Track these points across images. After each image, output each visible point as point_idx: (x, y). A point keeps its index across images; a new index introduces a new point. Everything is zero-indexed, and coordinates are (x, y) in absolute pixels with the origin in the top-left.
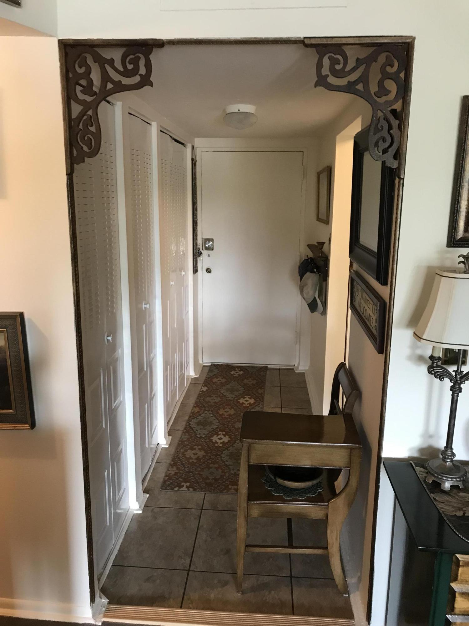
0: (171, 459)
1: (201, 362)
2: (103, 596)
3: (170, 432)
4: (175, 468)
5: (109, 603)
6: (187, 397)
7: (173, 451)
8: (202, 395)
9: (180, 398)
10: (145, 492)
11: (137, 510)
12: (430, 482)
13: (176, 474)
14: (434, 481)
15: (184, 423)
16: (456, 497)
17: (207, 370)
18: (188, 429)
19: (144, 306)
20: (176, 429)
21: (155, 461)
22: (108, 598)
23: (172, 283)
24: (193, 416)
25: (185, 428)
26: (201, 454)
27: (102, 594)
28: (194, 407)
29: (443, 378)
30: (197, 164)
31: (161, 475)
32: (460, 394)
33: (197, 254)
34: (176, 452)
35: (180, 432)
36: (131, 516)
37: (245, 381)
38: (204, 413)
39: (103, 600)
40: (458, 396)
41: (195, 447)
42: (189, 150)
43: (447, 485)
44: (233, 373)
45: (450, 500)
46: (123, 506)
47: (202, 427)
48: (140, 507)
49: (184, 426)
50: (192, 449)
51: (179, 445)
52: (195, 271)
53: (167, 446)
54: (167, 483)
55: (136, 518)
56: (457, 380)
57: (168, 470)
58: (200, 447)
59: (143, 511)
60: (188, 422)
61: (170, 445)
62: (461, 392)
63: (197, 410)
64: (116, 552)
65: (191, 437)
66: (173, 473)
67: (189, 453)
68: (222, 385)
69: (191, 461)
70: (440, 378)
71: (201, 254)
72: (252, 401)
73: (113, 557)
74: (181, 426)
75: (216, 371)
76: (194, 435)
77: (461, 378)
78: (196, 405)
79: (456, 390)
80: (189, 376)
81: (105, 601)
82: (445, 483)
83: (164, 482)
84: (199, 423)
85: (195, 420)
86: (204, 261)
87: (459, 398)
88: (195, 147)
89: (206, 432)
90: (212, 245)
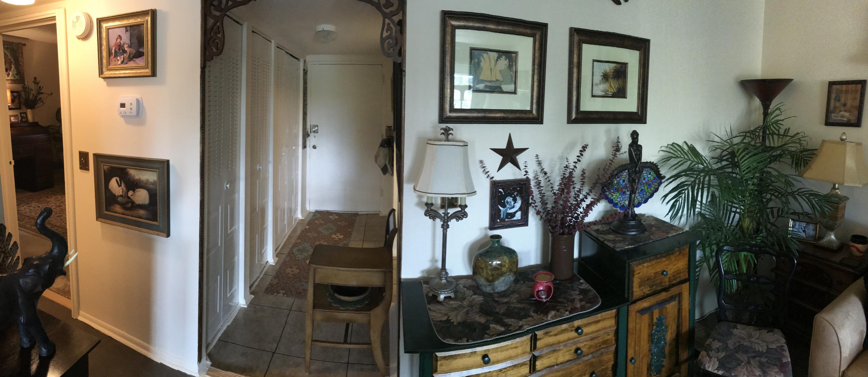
0: (275, 273)
1: (308, 209)
2: (208, 359)
3: (278, 254)
4: (277, 280)
5: (212, 365)
6: (294, 231)
7: (278, 267)
8: (303, 232)
9: (288, 232)
10: (251, 293)
11: (244, 305)
12: (431, 295)
13: (277, 283)
14: (433, 295)
15: (288, 250)
16: (447, 305)
17: (312, 214)
18: (291, 254)
19: (258, 167)
20: (282, 253)
21: (263, 273)
22: (211, 362)
23: (283, 154)
24: (295, 245)
25: (289, 253)
26: (297, 271)
27: (208, 358)
28: (298, 239)
29: (435, 219)
30: (308, 73)
31: (267, 283)
32: (448, 229)
33: (306, 135)
34: (280, 269)
35: (285, 255)
36: (239, 309)
37: (339, 223)
38: (303, 243)
39: (208, 362)
40: (447, 231)
41: (293, 266)
42: (301, 63)
43: (442, 297)
44: (331, 217)
45: (441, 308)
46: (235, 301)
47: (300, 253)
48: (246, 303)
49: (288, 252)
50: (291, 267)
51: (282, 264)
52: (304, 147)
53: (274, 264)
54: (270, 289)
55: (242, 309)
56: (445, 220)
57: (272, 281)
58: (297, 267)
59: (248, 306)
60: (291, 249)
61: (276, 264)
62: (448, 228)
63: (299, 241)
64: (222, 332)
65: (292, 259)
66: (275, 283)
67: (289, 270)
68: (321, 224)
69: (289, 276)
70: (433, 218)
71: (309, 135)
72: (342, 237)
73: (219, 335)
74: (286, 251)
75: (318, 216)
76: (294, 258)
77: (448, 218)
78: (299, 237)
79: (445, 227)
80: (297, 218)
81: (209, 363)
82: (440, 295)
83: (267, 288)
84: (298, 250)
85: (296, 248)
86: (311, 141)
87: (448, 232)
88: (307, 61)
89: (303, 257)
90: (317, 129)
